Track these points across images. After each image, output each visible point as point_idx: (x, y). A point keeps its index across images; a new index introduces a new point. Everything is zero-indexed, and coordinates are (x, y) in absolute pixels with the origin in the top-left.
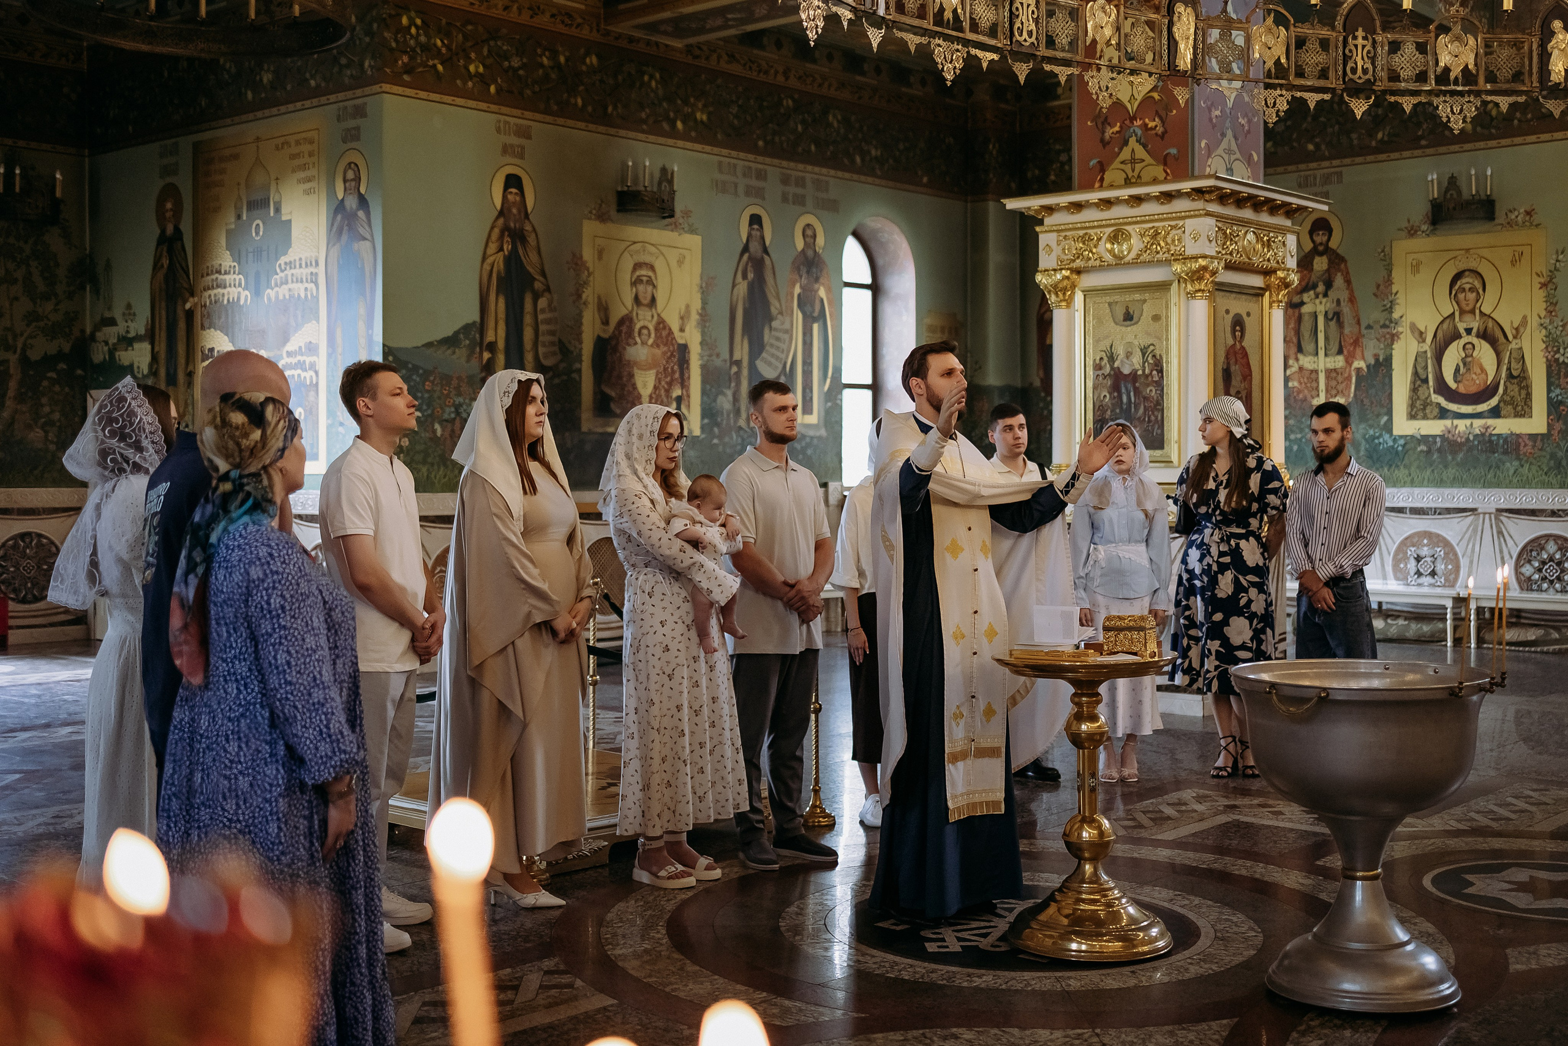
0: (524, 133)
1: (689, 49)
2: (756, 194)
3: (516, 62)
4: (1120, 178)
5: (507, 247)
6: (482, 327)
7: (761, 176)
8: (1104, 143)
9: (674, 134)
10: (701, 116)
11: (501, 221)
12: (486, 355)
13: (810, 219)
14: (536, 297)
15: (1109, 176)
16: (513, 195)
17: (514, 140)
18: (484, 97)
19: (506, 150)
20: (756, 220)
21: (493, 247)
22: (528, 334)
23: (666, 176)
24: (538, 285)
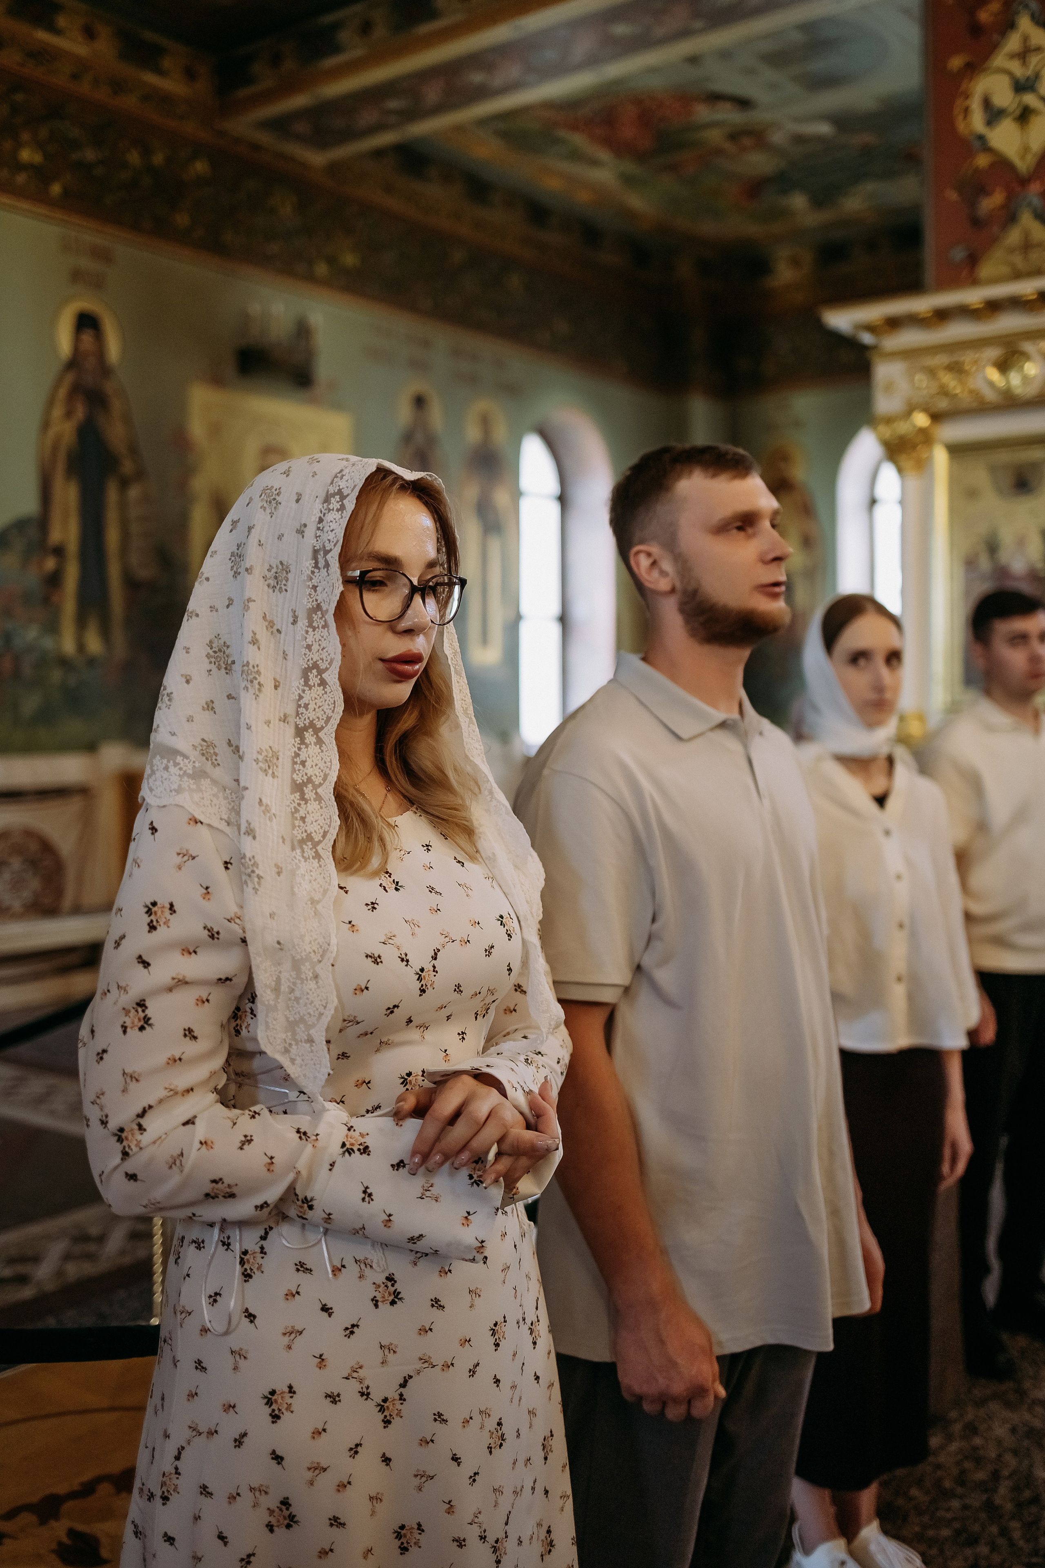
0: (103, 255)
1: (333, 169)
2: (418, 366)
3: (90, 155)
4: (1004, 270)
5: (80, 412)
6: (43, 521)
7: (426, 344)
8: (976, 222)
9: (311, 278)
10: (350, 259)
11: (70, 378)
12: (50, 564)
13: (482, 405)
14: (124, 484)
15: (985, 270)
16: (87, 338)
17: (86, 263)
18: (40, 197)
19: (77, 276)
20: (420, 402)
21: (58, 412)
22: (112, 536)
23: (303, 331)
24: (128, 467)
